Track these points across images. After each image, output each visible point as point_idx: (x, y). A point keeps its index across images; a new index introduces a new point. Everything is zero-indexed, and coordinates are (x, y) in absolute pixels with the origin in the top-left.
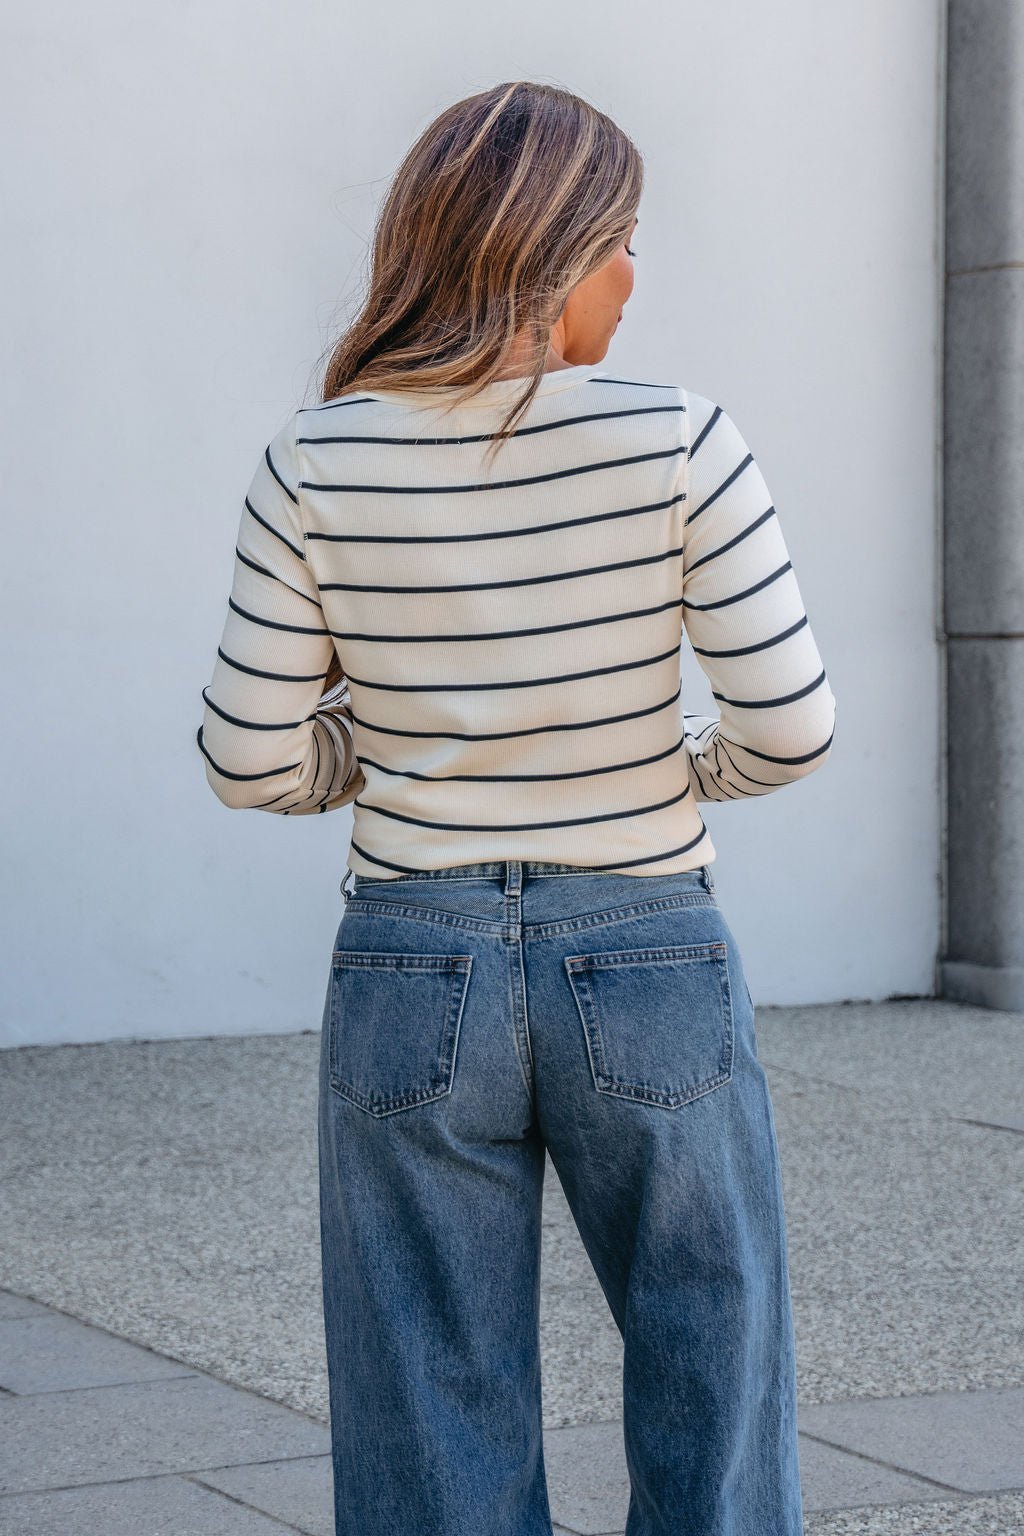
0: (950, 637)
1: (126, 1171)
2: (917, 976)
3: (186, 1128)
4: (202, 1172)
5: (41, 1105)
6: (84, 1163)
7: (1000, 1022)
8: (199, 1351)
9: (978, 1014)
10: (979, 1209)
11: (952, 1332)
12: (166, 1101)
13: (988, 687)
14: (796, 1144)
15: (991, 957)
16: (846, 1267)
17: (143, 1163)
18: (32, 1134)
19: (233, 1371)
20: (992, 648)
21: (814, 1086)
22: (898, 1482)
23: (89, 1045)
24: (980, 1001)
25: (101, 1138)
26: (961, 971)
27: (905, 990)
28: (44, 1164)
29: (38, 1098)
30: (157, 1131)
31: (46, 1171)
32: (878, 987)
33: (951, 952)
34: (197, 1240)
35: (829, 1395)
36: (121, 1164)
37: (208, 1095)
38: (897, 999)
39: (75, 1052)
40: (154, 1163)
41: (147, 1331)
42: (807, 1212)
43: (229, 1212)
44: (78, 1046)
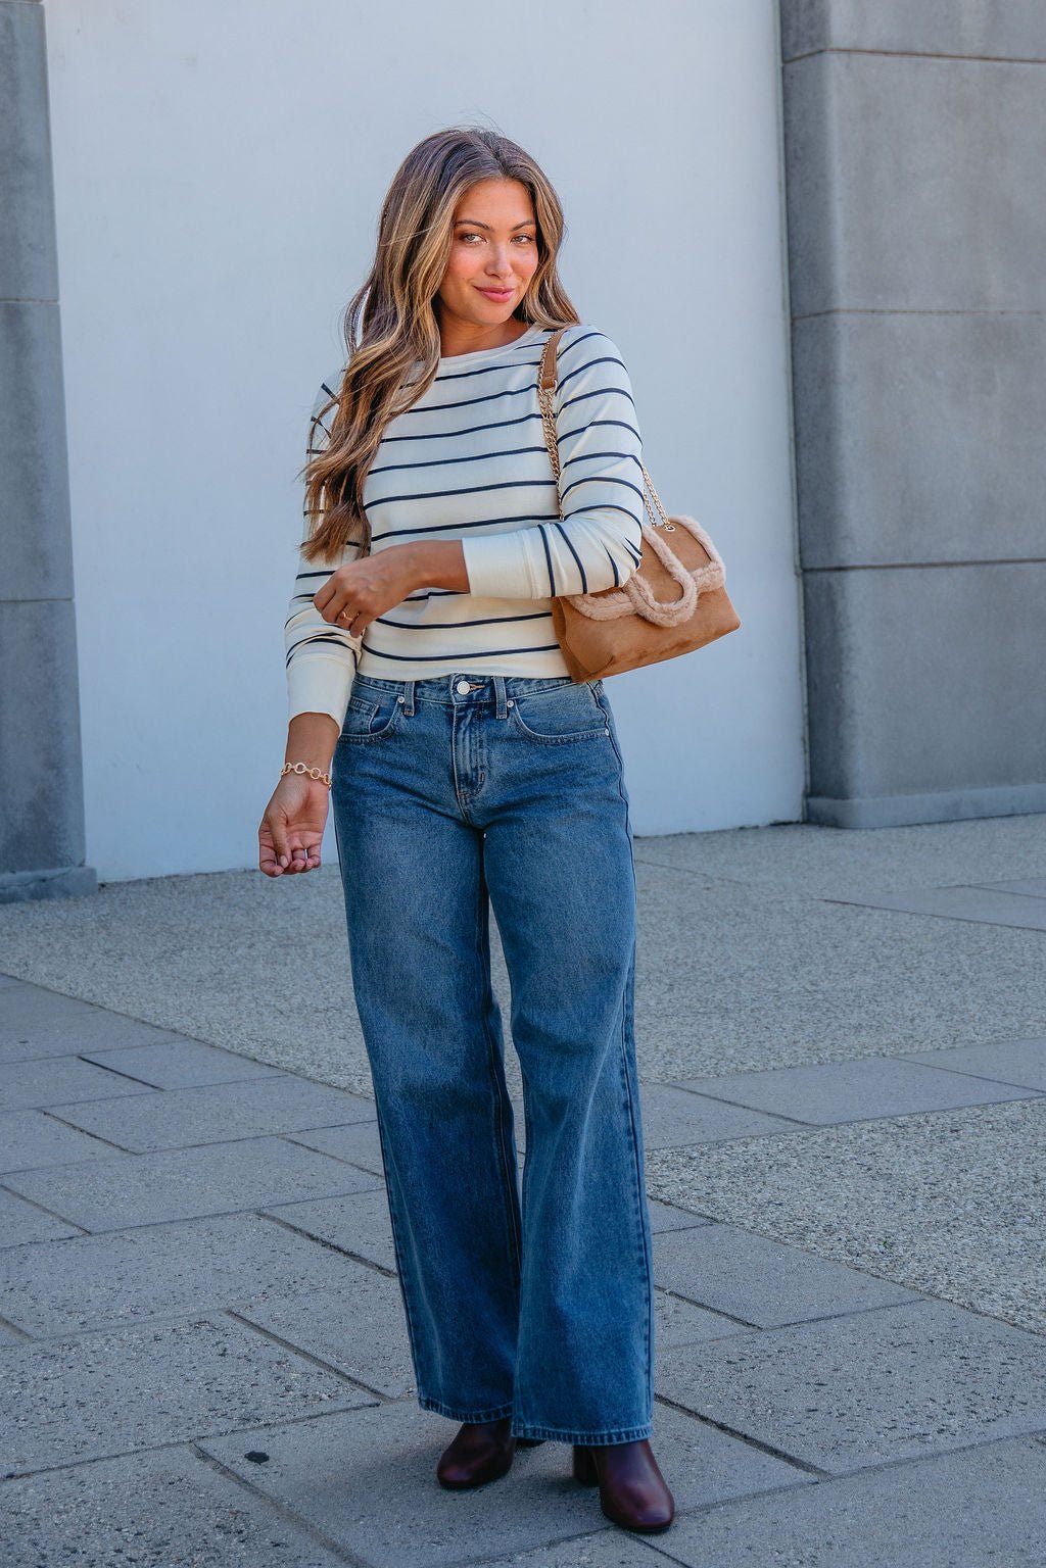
0: (805, 571)
1: (239, 952)
2: (792, 810)
3: (281, 924)
4: (292, 950)
5: (181, 912)
6: (211, 948)
7: (847, 836)
8: (287, 1060)
9: (833, 832)
10: (830, 953)
11: (809, 1029)
12: (268, 907)
13: (832, 604)
14: (706, 920)
15: (840, 792)
16: (737, 993)
17: (251, 946)
18: (175, 930)
19: (311, 1071)
20: (834, 577)
21: (719, 882)
22: (769, 1122)
23: (214, 874)
24: (834, 823)
25: (222, 931)
26: (820, 803)
27: (781, 818)
28: (183, 949)
29: (180, 908)
30: (261, 926)
31: (184, 953)
32: (763, 817)
33: (813, 791)
34: (287, 993)
35: (723, 1071)
36: (235, 948)
37: (296, 903)
38: (776, 824)
39: (204, 878)
40: (259, 946)
41: (254, 1049)
42: (712, 961)
43: (310, 975)
44: (207, 874)
